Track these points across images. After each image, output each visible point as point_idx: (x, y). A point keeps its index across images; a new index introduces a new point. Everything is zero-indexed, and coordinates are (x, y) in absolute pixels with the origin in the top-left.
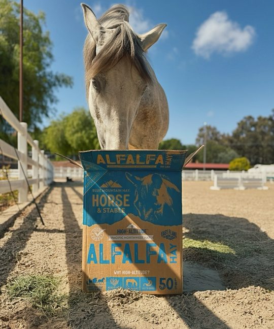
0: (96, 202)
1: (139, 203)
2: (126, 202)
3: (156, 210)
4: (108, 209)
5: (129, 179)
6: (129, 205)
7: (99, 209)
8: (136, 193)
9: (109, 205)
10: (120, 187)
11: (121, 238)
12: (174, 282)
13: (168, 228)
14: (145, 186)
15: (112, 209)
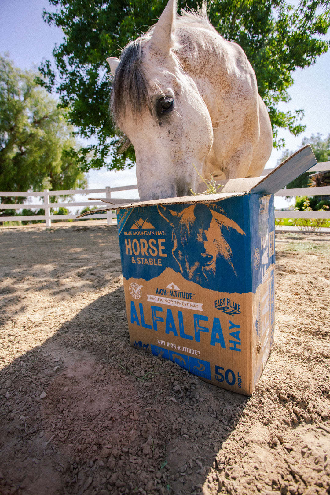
0: (129, 249)
1: (180, 252)
2: (162, 250)
3: (205, 266)
4: (142, 259)
5: (162, 215)
6: (165, 255)
7: (133, 258)
8: (174, 236)
9: (143, 254)
10: (152, 227)
11: (161, 300)
12: (237, 377)
13: (226, 295)
14: (185, 224)
15: (146, 260)
